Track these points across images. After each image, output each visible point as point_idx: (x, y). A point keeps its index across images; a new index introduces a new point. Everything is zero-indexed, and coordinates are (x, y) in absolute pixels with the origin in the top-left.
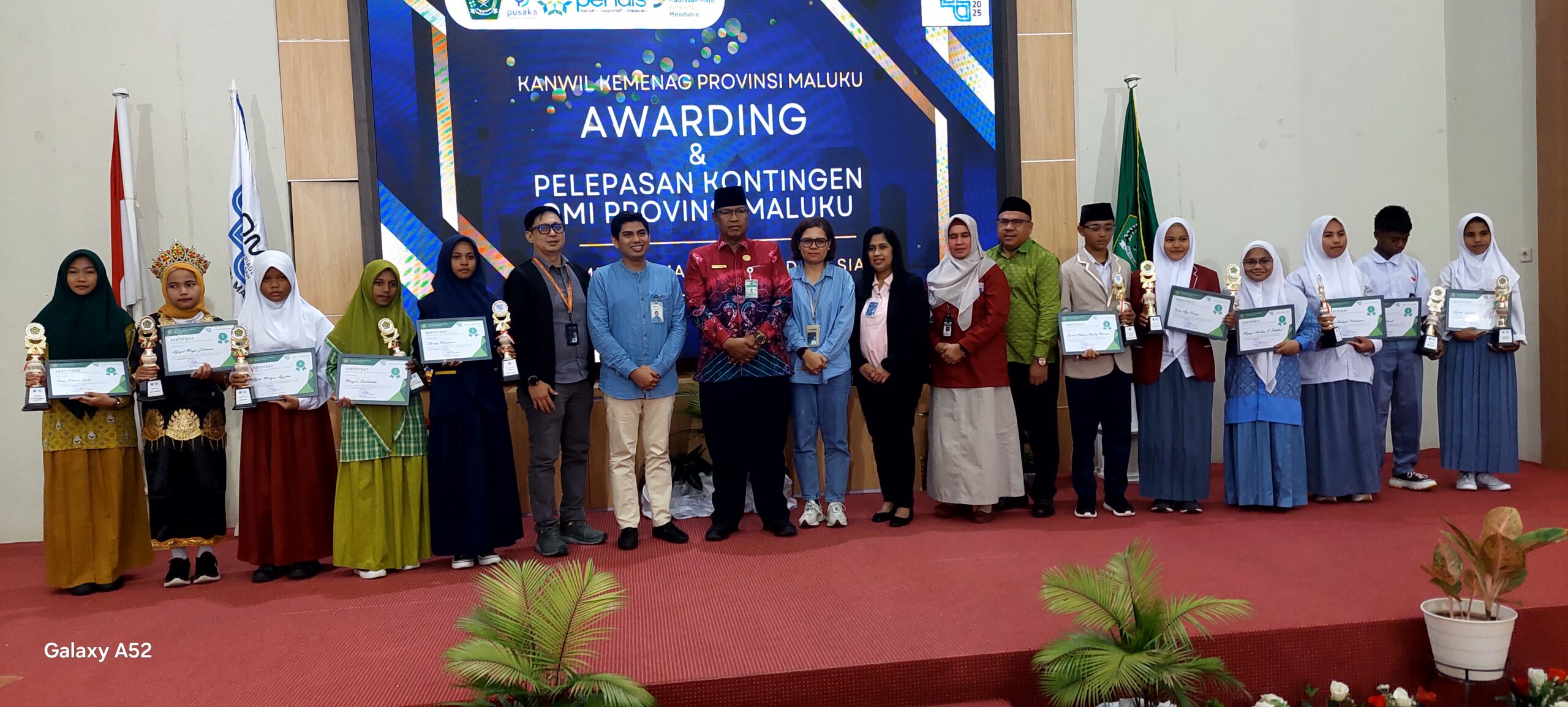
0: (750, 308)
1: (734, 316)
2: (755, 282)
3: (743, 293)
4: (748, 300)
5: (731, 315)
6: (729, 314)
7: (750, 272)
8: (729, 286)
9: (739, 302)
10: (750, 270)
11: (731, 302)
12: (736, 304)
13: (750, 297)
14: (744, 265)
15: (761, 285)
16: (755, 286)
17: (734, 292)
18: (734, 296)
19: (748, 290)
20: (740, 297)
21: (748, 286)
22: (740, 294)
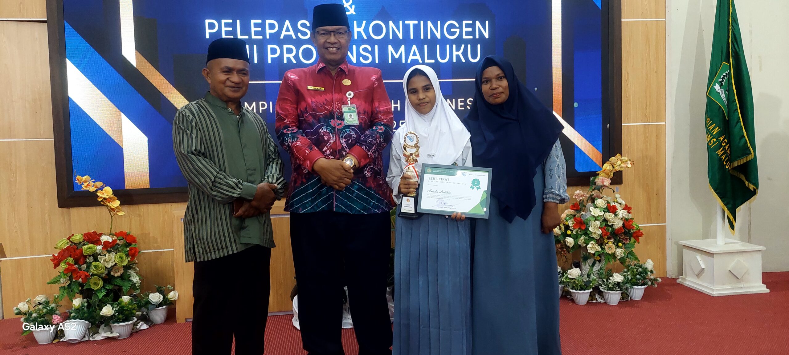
0: (350, 136)
1: (332, 141)
2: (354, 108)
3: (341, 118)
4: (348, 127)
5: (328, 140)
6: (326, 138)
7: (349, 97)
8: (326, 109)
9: (337, 127)
10: (350, 95)
11: (328, 125)
12: (333, 128)
13: (349, 123)
14: (343, 90)
15: (362, 111)
16: (354, 112)
17: (331, 116)
18: (332, 120)
19: (347, 116)
20: (339, 122)
21: (346, 112)
22: (338, 119)
